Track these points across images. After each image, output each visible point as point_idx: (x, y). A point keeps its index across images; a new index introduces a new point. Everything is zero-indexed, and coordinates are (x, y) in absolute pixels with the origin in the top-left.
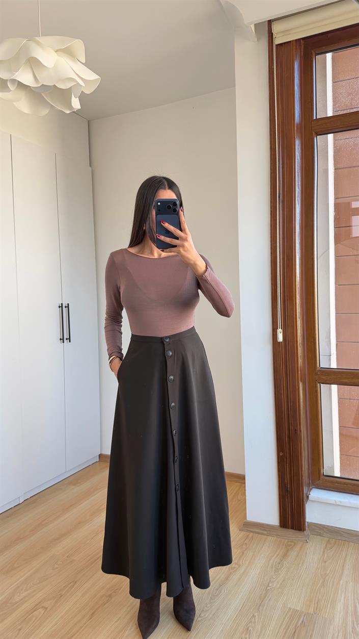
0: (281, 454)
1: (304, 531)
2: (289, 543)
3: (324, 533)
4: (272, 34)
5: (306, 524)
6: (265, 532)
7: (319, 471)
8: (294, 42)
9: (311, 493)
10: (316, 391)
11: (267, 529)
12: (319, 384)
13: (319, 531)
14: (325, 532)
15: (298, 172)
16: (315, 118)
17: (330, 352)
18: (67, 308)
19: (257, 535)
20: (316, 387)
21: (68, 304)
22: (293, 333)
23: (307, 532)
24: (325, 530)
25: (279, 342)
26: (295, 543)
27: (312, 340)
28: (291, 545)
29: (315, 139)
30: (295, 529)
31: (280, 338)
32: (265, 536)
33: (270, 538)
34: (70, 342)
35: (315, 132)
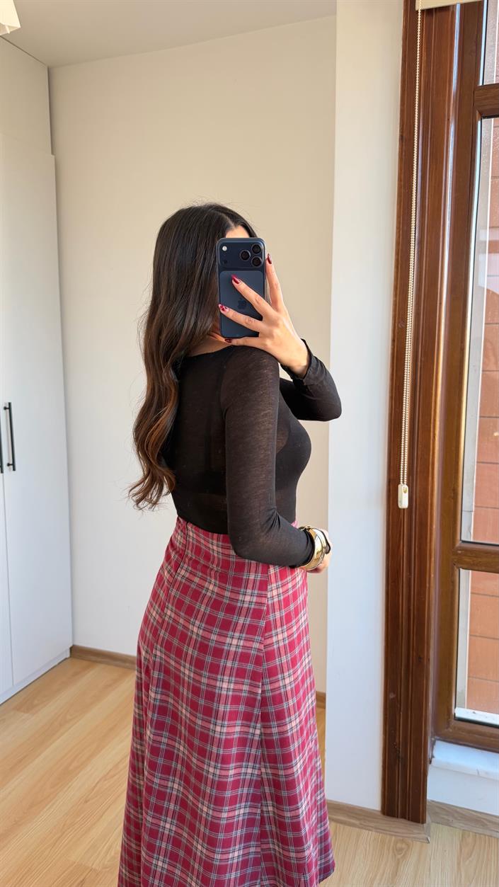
0: (392, 696)
1: (424, 821)
2: (399, 845)
3: (454, 821)
6: (357, 822)
7: (449, 711)
9: (435, 753)
10: (453, 582)
11: (362, 817)
12: (458, 570)
13: (447, 817)
14: (456, 819)
16: (481, 84)
18: (8, 410)
19: (342, 826)
20: (453, 575)
21: (10, 404)
23: (428, 819)
24: (456, 815)
26: (408, 845)
27: (452, 495)
28: (401, 849)
29: (479, 122)
30: (409, 820)
31: (404, 502)
32: (357, 829)
33: (365, 832)
34: (14, 470)
35: (481, 114)
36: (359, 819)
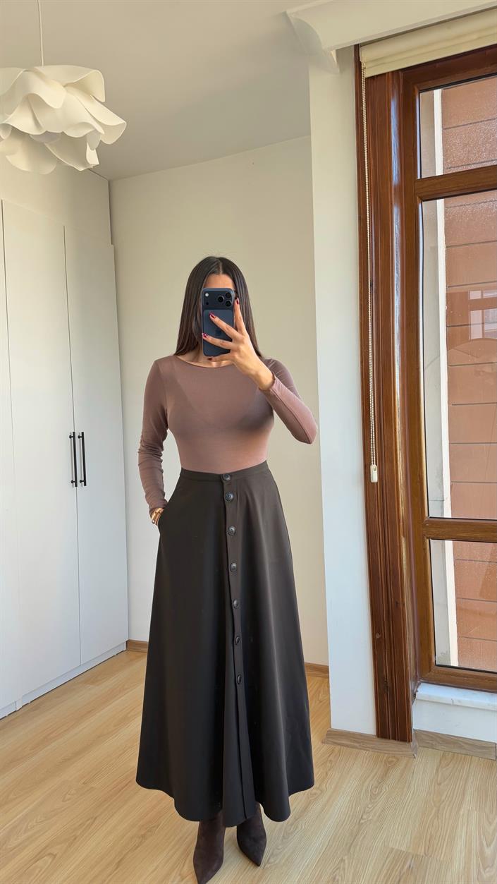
1: (409, 741)
2: (390, 759)
3: (438, 745)
4: (360, 64)
5: (413, 732)
6: (357, 745)
7: (430, 659)
8: (390, 74)
9: (418, 689)
10: (425, 549)
11: (360, 741)
12: (428, 540)
13: (431, 742)
14: (439, 743)
15: (397, 252)
16: (419, 178)
17: (443, 496)
18: (81, 438)
19: (346, 748)
20: (424, 543)
21: (83, 433)
22: (392, 470)
23: (414, 743)
24: (439, 740)
25: (374, 483)
26: (398, 760)
27: (419, 479)
28: (392, 761)
29: (420, 206)
30: (398, 740)
31: (375, 477)
32: (357, 750)
33: (363, 753)
34: (85, 485)
35: (419, 197)
36: (358, 743)
